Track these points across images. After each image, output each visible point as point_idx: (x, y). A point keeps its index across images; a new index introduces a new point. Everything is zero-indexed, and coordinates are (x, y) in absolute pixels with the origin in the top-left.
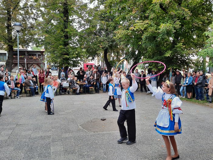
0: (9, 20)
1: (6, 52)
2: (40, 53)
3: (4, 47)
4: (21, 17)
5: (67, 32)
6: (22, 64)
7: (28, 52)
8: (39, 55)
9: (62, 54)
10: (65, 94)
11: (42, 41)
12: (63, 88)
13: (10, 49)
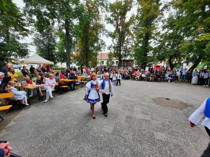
0: (120, 47)
1: (118, 61)
2: (132, 61)
3: (118, 58)
4: (125, 45)
5: (147, 49)
6: (124, 66)
7: (127, 60)
8: (131, 62)
9: (143, 60)
10: (143, 81)
11: (133, 54)
12: (142, 77)
13: (120, 59)
